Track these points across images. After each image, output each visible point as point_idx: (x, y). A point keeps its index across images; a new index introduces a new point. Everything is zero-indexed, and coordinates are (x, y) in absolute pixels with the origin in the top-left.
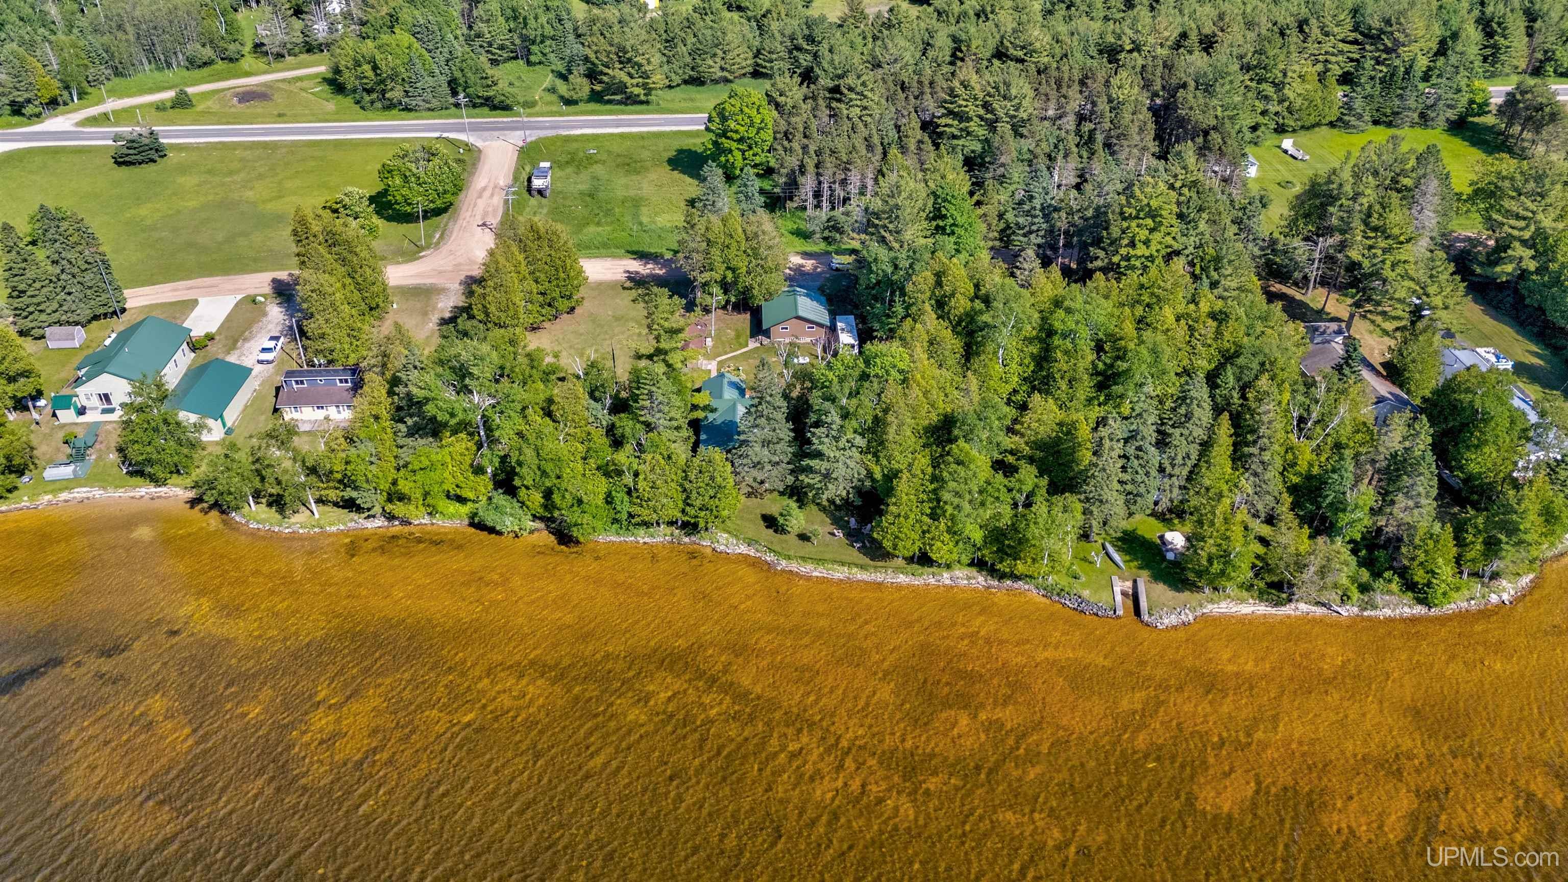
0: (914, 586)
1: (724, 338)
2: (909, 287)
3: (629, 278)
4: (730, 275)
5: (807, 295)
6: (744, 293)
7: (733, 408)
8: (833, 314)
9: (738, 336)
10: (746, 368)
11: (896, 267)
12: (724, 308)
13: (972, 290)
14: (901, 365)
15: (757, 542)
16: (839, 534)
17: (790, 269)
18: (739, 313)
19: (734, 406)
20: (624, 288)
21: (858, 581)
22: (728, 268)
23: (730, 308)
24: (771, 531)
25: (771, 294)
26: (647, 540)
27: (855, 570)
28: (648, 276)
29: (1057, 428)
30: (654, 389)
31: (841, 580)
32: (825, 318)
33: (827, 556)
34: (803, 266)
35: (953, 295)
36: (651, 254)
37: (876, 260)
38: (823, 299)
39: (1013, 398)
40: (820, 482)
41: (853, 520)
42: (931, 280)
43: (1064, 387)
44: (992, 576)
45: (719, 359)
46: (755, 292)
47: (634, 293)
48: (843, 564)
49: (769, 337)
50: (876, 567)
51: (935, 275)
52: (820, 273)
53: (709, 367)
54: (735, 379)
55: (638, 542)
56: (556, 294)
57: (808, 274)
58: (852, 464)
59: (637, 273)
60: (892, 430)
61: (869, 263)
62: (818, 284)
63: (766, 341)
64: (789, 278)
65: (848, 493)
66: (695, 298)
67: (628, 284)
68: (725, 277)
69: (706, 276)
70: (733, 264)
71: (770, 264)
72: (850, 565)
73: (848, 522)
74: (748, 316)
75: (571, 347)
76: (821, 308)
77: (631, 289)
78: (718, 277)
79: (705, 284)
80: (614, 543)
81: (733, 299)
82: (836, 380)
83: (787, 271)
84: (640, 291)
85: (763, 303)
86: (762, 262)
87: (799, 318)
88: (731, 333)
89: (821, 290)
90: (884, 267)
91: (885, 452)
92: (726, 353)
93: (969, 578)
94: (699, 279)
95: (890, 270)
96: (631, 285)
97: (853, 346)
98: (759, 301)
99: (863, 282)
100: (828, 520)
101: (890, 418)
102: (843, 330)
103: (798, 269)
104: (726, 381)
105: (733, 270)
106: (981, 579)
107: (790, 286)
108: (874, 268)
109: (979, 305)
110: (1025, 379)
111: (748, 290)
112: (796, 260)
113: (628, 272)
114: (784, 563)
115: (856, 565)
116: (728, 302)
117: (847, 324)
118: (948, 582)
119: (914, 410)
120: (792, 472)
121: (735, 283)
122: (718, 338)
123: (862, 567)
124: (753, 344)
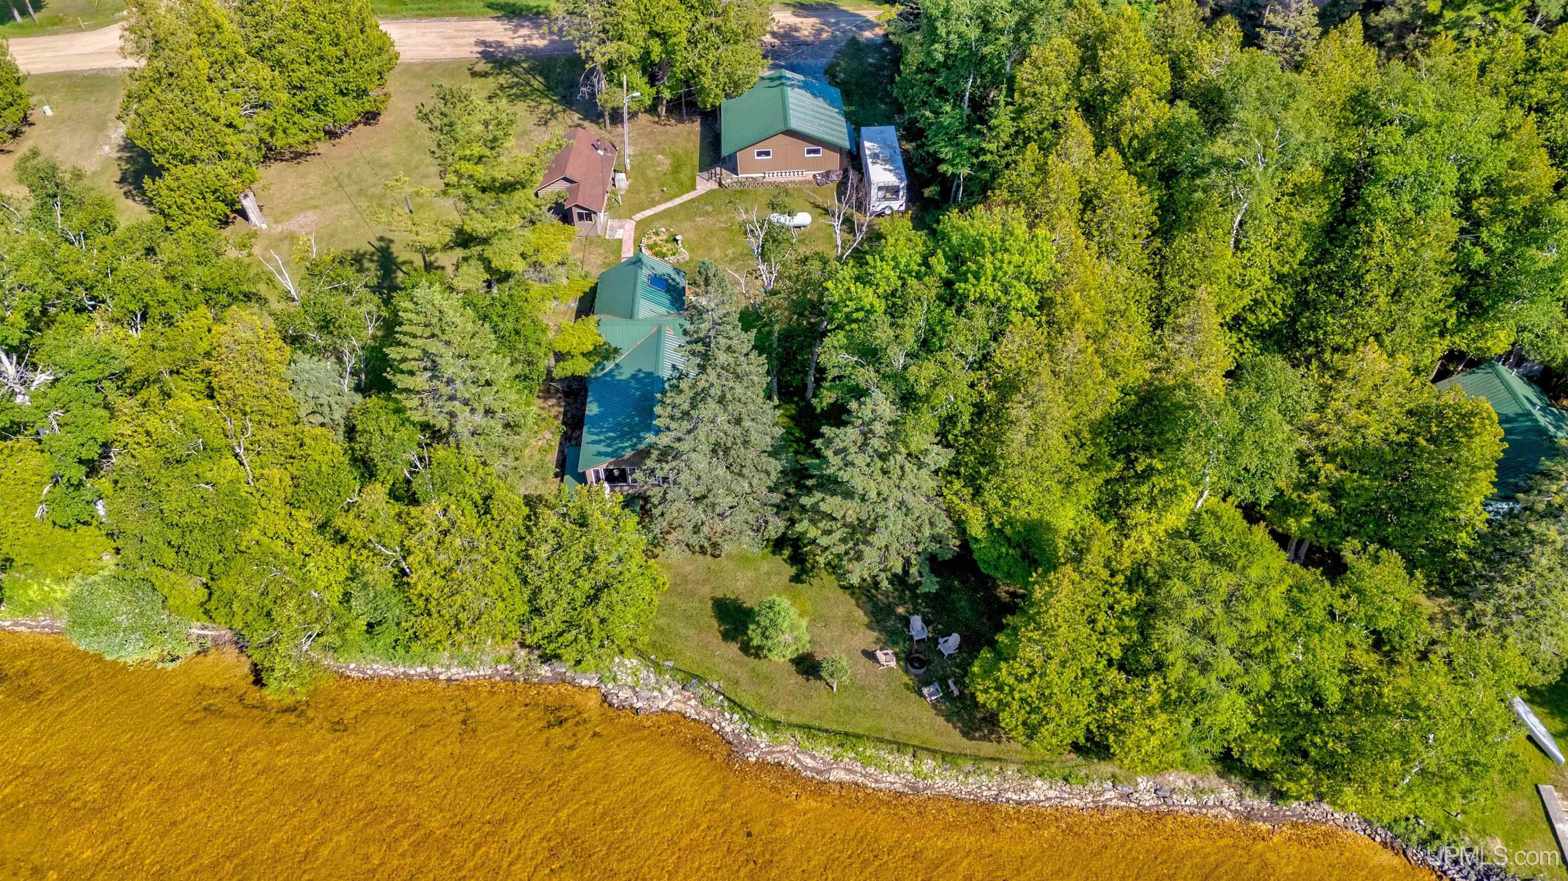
0: (1069, 810)
1: (650, 173)
2: (1024, 74)
3: (486, 56)
4: (656, 47)
5: (805, 86)
6: (687, 83)
7: (655, 341)
8: (856, 123)
9: (677, 168)
10: (691, 235)
11: (986, 27)
12: (652, 110)
13: (1167, 78)
14: (1041, 273)
15: (701, 679)
16: (887, 659)
17: (774, 34)
18: (681, 121)
19: (658, 336)
20: (474, 74)
21: (939, 798)
22: (653, 34)
23: (662, 110)
24: (733, 649)
25: (737, 85)
26: (457, 672)
27: (928, 764)
28: (520, 50)
29: (1409, 423)
30: (434, 347)
31: (899, 795)
32: (840, 134)
33: (863, 725)
34: (797, 30)
35: (1124, 90)
36: (529, 9)
37: (946, 13)
38: (836, 92)
39: (1251, 318)
40: (843, 540)
41: (917, 622)
42: (1073, 55)
43: (1383, 300)
44: (1257, 790)
45: (639, 216)
46: (706, 81)
47: (491, 83)
48: (900, 746)
49: (734, 171)
50: (977, 759)
51: (1081, 44)
52: (826, 43)
53: (619, 234)
54: (664, 268)
55: (435, 679)
56: (327, 88)
57: (807, 44)
58: (917, 503)
59: (500, 44)
60: (1017, 437)
61: (931, 20)
62: (823, 62)
63: (729, 179)
64: (770, 53)
65: (907, 563)
66: (593, 95)
67: (482, 66)
68: (648, 53)
69: (611, 49)
70: (661, 24)
71: (733, 25)
72: (917, 751)
73: (906, 621)
74: (696, 126)
75: (361, 193)
76: (833, 112)
77: (485, 75)
78: (634, 52)
79: (610, 66)
80: (381, 680)
81: (667, 95)
82: (880, 306)
83: (768, 38)
84: (502, 80)
85: (723, 102)
86: (718, 21)
87: (791, 133)
88: (664, 162)
89: (830, 72)
90: (963, 28)
91: (995, 480)
92: (653, 204)
93: (1197, 791)
94: (598, 57)
95: (973, 33)
96: (488, 67)
97: (895, 191)
98: (713, 95)
99: (914, 57)
100: (860, 615)
101: (1017, 409)
102: (875, 156)
103: (788, 35)
104: (644, 274)
105: (662, 37)
106: (1227, 793)
107: (774, 67)
108: (942, 31)
109: (1184, 112)
110: (1281, 279)
111: (691, 78)
112: (784, 18)
113: (484, 43)
114: (763, 739)
115: (933, 752)
116: (657, 100)
117: (884, 143)
118: (1149, 800)
119: (1072, 386)
120: (780, 509)
121: (671, 64)
122: (638, 173)
123: (947, 757)
124: (704, 185)
